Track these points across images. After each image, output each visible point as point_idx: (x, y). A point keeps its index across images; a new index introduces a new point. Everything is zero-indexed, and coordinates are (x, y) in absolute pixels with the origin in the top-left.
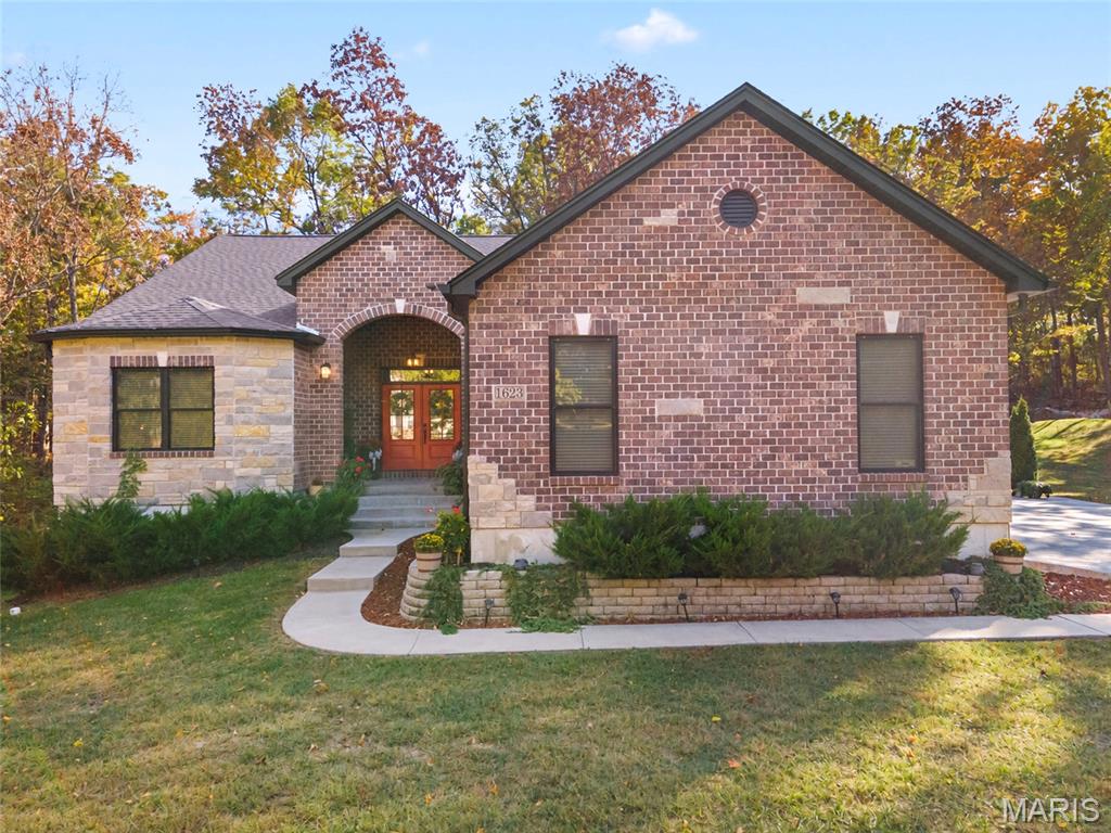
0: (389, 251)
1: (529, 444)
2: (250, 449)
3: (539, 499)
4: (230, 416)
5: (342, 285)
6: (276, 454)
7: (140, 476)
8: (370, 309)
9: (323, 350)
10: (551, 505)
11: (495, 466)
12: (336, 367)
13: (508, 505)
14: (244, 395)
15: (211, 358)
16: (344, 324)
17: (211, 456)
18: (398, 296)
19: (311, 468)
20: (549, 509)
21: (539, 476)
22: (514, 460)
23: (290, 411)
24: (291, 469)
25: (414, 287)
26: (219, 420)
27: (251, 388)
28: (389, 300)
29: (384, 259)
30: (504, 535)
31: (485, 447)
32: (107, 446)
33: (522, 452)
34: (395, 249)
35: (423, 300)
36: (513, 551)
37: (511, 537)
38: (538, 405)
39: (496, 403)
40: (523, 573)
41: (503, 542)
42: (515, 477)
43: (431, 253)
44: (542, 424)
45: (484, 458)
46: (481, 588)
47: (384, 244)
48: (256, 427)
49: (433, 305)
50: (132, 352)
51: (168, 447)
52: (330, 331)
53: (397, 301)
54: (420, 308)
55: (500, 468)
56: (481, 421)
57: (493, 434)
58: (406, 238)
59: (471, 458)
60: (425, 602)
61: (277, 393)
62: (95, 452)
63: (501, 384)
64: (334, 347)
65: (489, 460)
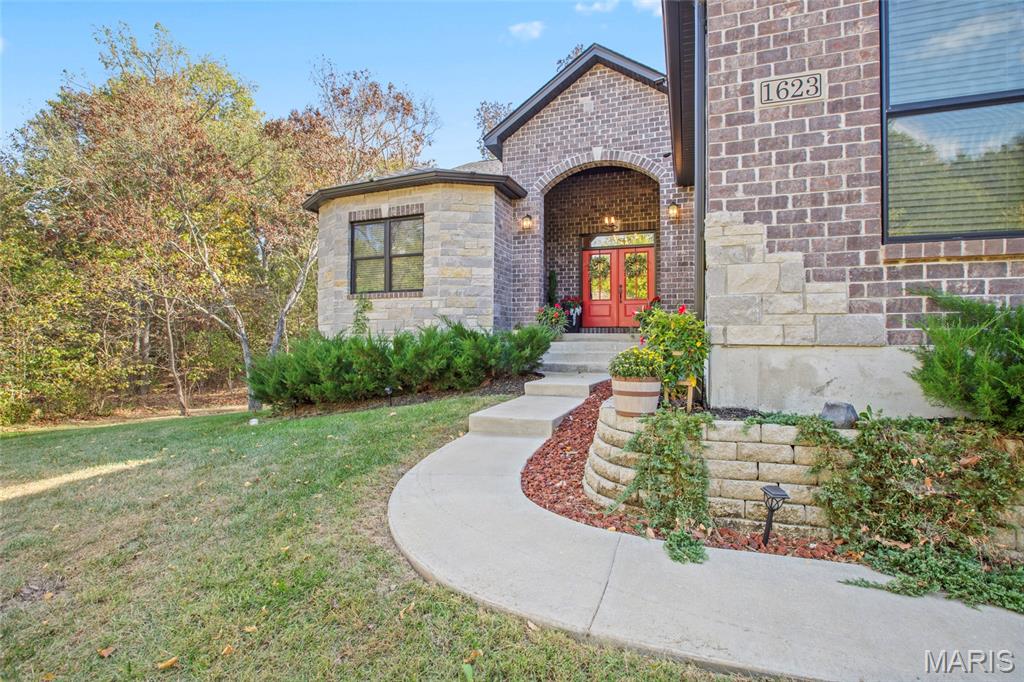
0: (587, 103)
1: (834, 182)
2: (453, 289)
3: (855, 291)
4: (436, 258)
5: (543, 141)
6: (478, 295)
7: (367, 314)
8: (569, 160)
9: (524, 203)
10: (884, 301)
11: (760, 228)
12: (536, 218)
13: (790, 302)
14: (448, 238)
15: (422, 205)
16: (544, 177)
17: (421, 296)
18: (595, 144)
19: (514, 315)
20: (880, 311)
21: (854, 243)
22: (802, 216)
23: (491, 254)
24: (491, 310)
25: (610, 133)
26: (427, 263)
27: (454, 231)
28: (586, 149)
29: (582, 110)
30: (778, 359)
31: (740, 195)
32: (345, 289)
33: (816, 200)
34: (593, 99)
35: (621, 145)
36: (796, 390)
37: (792, 363)
38: (853, 104)
39: (762, 112)
40: (851, 435)
41: (775, 372)
42: (802, 248)
43: (629, 97)
44: (863, 142)
45: (739, 215)
46: (749, 458)
47: (582, 96)
48: (459, 269)
49: (630, 149)
50: (362, 206)
51: (389, 288)
52: (532, 185)
53: (594, 149)
54: (617, 153)
55: (771, 233)
56: (733, 149)
57: (757, 170)
58: (604, 87)
59: (712, 218)
60: (629, 474)
61: (478, 237)
62: (337, 294)
63: (773, 76)
64: (534, 202)
65: (748, 220)
